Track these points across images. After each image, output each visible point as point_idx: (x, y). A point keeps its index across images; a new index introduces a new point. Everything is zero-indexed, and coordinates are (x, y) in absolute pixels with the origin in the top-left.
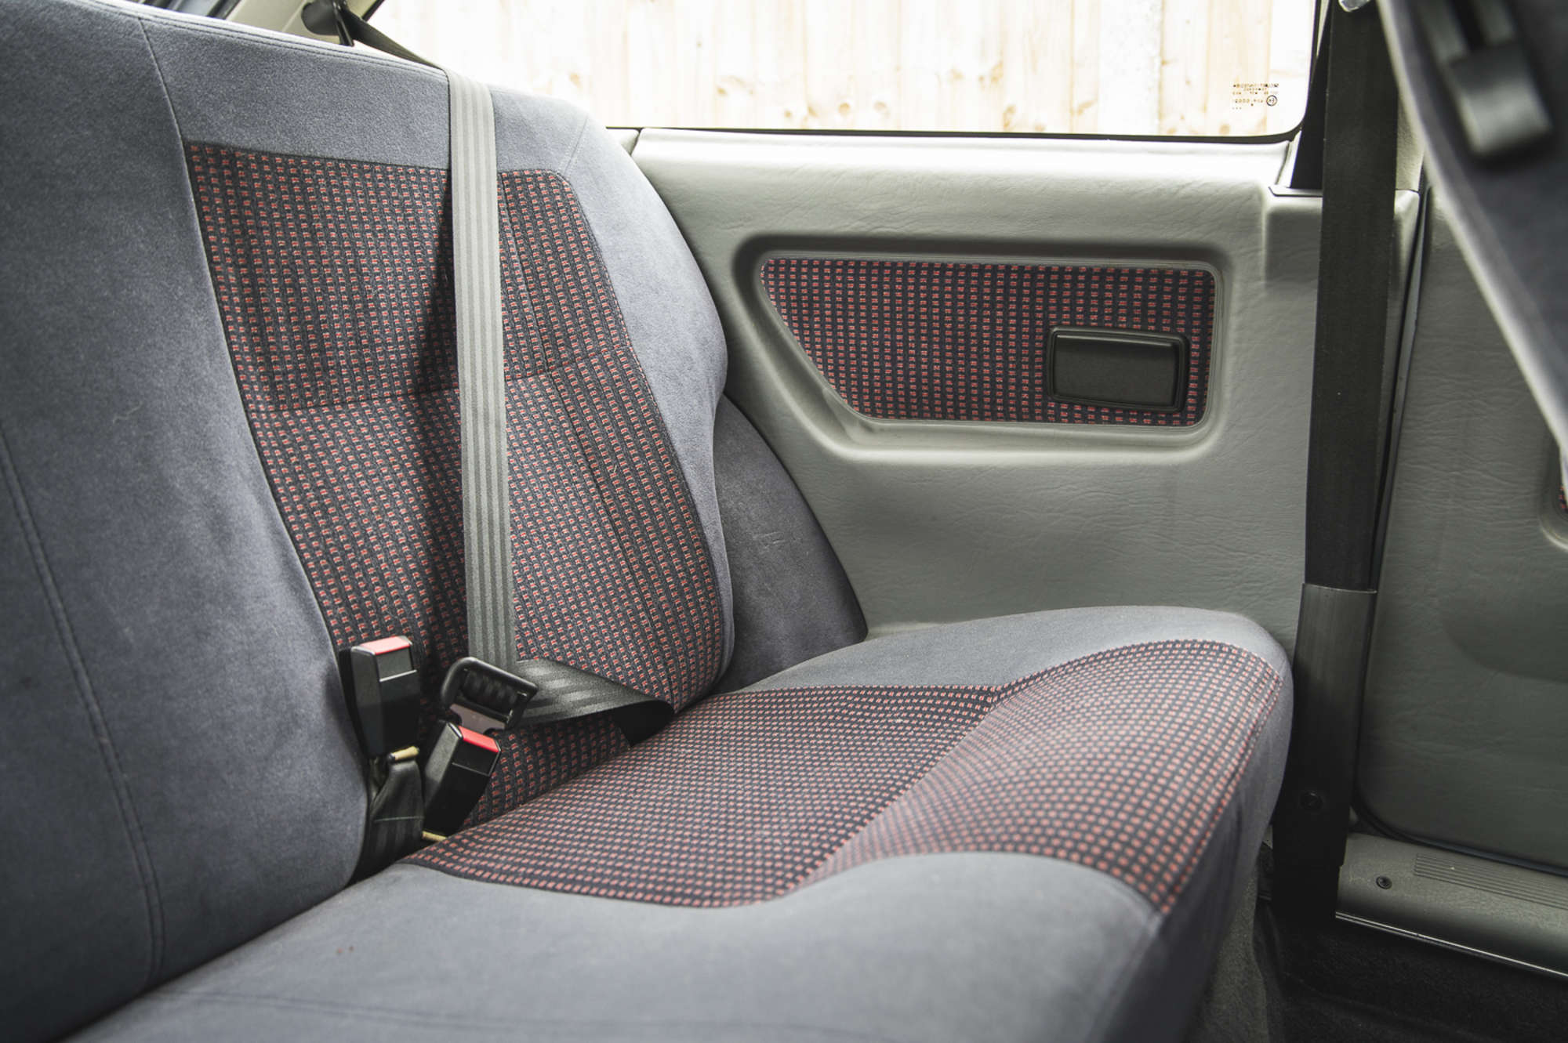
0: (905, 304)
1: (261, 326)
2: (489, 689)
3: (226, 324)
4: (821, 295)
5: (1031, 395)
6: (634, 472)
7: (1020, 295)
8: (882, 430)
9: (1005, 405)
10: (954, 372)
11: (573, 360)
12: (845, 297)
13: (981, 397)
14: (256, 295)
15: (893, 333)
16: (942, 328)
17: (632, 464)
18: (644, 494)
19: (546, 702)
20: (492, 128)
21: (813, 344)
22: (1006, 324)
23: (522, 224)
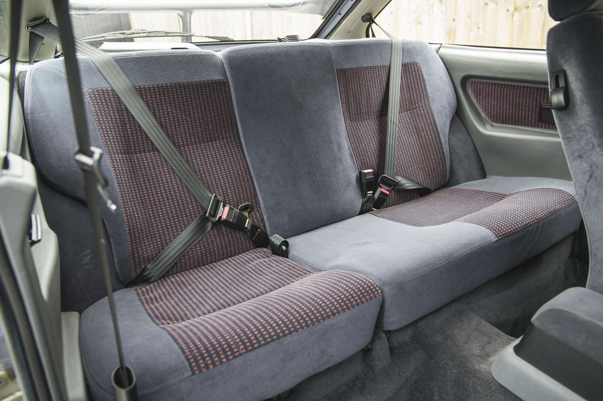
0: (503, 95)
1: (349, 105)
2: (388, 182)
3: (342, 106)
4: (483, 91)
5: (535, 120)
6: (428, 135)
7: (533, 95)
8: (496, 126)
9: (528, 122)
10: (515, 113)
11: (416, 108)
12: (489, 91)
13: (522, 120)
14: (348, 99)
15: (500, 102)
16: (513, 102)
17: (427, 133)
18: (430, 140)
19: (401, 185)
20: (401, 52)
21: (480, 103)
22: (529, 101)
23: (407, 76)
